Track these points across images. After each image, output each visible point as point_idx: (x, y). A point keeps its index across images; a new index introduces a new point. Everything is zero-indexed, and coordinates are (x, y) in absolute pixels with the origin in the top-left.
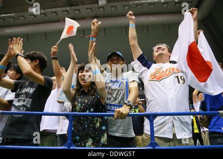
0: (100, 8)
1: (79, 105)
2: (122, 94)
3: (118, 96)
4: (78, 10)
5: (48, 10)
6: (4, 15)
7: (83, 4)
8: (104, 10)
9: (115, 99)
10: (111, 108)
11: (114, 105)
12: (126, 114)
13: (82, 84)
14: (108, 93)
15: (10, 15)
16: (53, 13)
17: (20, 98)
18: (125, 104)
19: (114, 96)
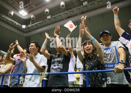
0: (84, 7)
1: (88, 66)
2: (114, 56)
3: (111, 58)
4: (72, 11)
5: (57, 15)
6: (37, 23)
7: (74, 7)
8: (87, 8)
9: (110, 60)
10: (108, 66)
11: (110, 64)
12: (122, 69)
13: (87, 52)
14: (104, 57)
15: (39, 22)
16: (59, 16)
17: (55, 64)
18: (120, 62)
19: (108, 58)
